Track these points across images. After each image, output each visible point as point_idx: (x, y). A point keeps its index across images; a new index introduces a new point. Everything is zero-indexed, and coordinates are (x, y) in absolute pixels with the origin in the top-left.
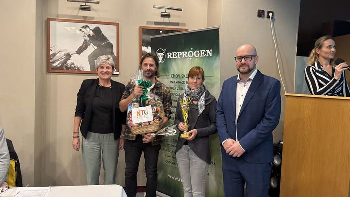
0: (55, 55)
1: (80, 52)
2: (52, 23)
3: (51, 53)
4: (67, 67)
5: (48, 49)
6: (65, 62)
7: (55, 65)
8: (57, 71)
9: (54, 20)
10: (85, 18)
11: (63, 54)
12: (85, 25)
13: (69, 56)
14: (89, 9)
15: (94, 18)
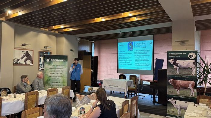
1: (22, 58)
10: (23, 48)
12: (23, 50)
15: (26, 48)
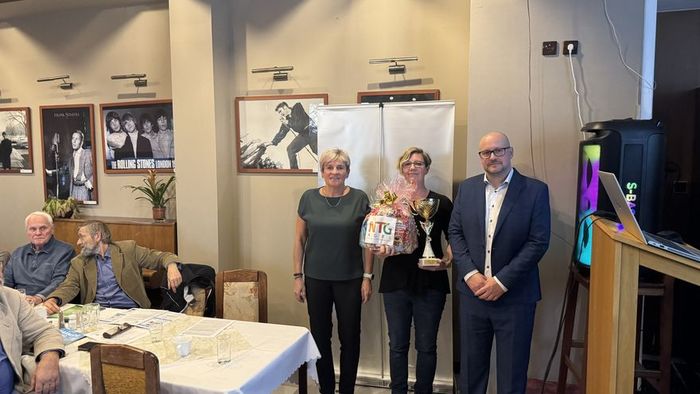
0: (246, 147)
1: (276, 142)
2: (241, 102)
3: (242, 145)
4: (260, 164)
5: (238, 141)
6: (259, 157)
7: (246, 162)
8: (249, 170)
9: (243, 99)
11: (255, 145)
12: (281, 101)
13: (262, 149)
14: (285, 78)
15: (292, 90)
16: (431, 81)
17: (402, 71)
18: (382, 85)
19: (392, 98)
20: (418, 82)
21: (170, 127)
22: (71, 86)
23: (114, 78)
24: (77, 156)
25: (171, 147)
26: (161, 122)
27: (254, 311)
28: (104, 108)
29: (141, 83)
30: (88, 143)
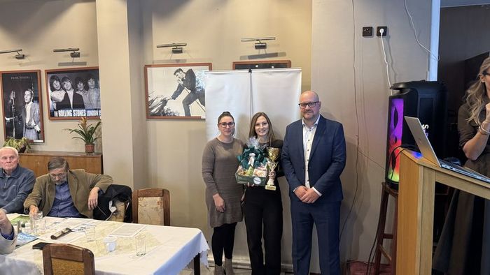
0: (153, 101)
2: (148, 69)
3: (150, 99)
4: (163, 113)
5: (147, 96)
6: (162, 108)
9: (150, 66)
11: (160, 99)
12: (178, 68)
13: (165, 102)
14: (180, 52)
16: (284, 54)
17: (264, 47)
18: (250, 57)
19: (257, 66)
20: (275, 55)
21: (97, 86)
22: (23, 57)
23: (55, 51)
24: (28, 107)
25: (98, 101)
26: (91, 83)
27: (161, 218)
28: (48, 73)
29: (75, 55)
30: (37, 98)
